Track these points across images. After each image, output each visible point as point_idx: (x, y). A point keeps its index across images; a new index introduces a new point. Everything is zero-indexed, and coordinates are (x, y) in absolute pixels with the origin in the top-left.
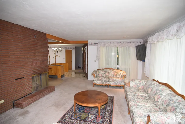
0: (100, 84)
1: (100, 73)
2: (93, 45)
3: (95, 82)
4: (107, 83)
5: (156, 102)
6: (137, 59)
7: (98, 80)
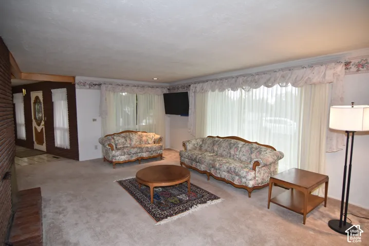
0: (127, 159)
1: (120, 141)
2: (88, 87)
3: (117, 158)
4: (138, 155)
5: (234, 156)
6: (166, 113)
7: (123, 154)
